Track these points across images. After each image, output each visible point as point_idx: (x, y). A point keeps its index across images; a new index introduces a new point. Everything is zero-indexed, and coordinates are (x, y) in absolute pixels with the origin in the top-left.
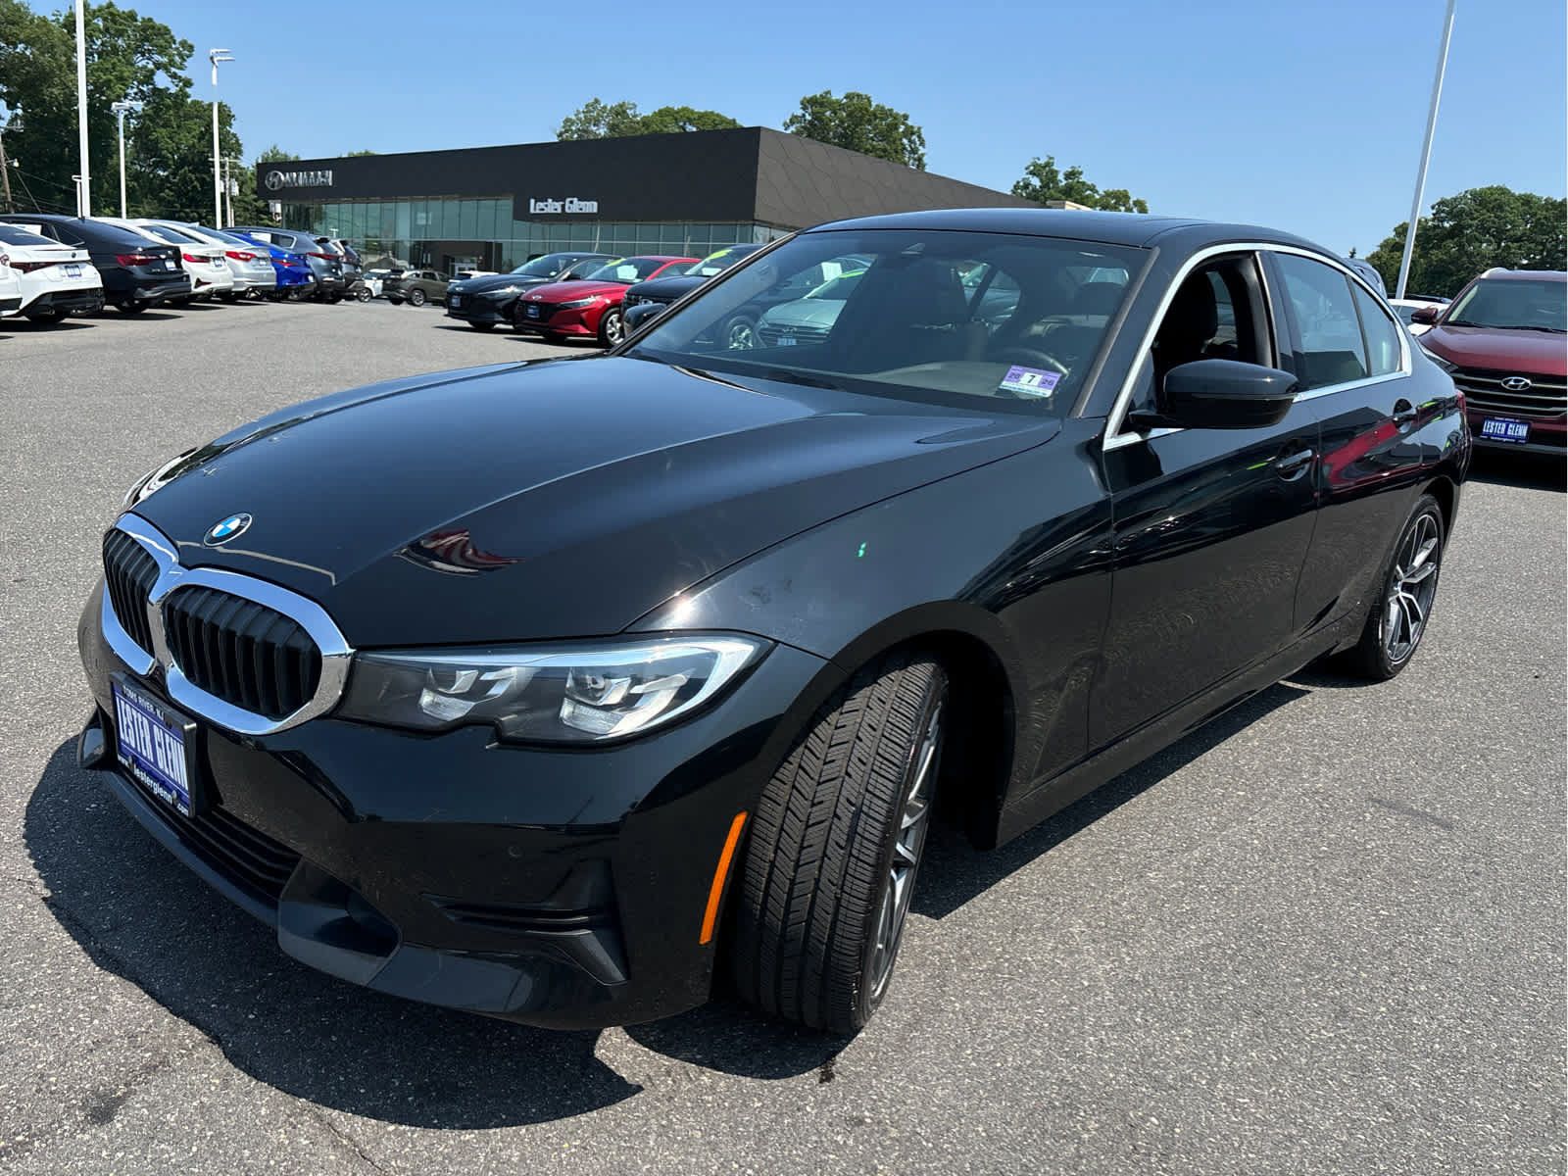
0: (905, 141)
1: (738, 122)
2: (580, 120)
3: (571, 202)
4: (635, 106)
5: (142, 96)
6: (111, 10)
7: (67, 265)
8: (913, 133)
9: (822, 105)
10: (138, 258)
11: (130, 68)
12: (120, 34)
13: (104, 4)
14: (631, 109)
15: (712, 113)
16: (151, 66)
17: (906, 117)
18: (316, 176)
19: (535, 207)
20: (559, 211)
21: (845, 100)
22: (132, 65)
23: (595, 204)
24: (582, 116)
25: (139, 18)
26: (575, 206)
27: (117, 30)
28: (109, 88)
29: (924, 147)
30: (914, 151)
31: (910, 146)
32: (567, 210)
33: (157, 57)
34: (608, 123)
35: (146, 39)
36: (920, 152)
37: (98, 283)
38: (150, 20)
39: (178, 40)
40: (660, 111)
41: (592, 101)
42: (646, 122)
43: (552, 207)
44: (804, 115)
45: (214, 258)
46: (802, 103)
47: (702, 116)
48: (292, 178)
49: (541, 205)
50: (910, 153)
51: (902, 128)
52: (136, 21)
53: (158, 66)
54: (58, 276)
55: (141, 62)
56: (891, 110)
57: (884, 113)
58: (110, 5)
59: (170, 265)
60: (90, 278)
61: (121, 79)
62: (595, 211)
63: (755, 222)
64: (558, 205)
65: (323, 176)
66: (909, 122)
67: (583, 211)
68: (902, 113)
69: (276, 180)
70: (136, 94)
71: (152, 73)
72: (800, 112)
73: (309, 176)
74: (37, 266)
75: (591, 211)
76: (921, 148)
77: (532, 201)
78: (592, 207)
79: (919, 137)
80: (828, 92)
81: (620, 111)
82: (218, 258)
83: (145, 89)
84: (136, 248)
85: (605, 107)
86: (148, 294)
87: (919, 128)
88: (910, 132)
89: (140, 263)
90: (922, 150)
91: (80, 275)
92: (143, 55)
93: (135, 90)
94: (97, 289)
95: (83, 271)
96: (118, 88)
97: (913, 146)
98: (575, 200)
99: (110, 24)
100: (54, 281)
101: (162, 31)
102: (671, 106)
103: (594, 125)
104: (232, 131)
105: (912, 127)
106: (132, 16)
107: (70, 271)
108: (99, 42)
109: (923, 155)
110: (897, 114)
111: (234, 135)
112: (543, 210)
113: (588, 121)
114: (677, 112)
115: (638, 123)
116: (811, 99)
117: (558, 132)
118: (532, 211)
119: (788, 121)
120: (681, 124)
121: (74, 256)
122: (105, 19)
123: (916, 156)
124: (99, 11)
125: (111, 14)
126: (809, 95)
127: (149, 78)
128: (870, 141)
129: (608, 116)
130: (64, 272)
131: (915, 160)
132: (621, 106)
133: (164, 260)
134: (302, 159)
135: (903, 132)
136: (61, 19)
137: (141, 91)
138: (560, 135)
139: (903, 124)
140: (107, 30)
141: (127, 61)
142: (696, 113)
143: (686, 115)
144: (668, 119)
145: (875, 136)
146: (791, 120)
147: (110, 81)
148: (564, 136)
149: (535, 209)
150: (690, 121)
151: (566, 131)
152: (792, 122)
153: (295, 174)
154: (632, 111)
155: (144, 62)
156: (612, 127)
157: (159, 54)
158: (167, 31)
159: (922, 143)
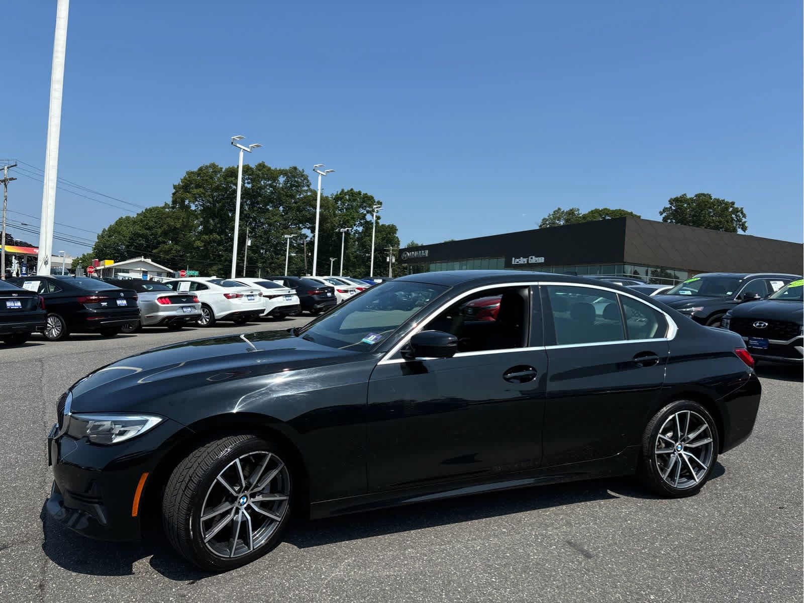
0: (734, 216)
1: (633, 213)
2: (550, 218)
3: (532, 258)
4: (578, 210)
5: (361, 224)
6: (352, 191)
7: (286, 296)
8: (738, 212)
9: (681, 201)
10: (317, 292)
11: (357, 214)
12: (355, 200)
13: (349, 189)
14: (577, 211)
15: (620, 210)
16: (365, 212)
17: (733, 203)
18: (421, 253)
19: (514, 261)
20: (526, 263)
21: (695, 198)
22: (358, 212)
23: (543, 258)
24: (551, 216)
25: (362, 194)
26: (534, 260)
27: (354, 199)
28: (348, 222)
29: (745, 218)
30: (740, 220)
31: (737, 219)
32: (530, 262)
33: (368, 209)
34: (565, 219)
35: (364, 202)
36: (743, 221)
37: (298, 303)
38: (366, 194)
39: (376, 201)
40: (592, 211)
41: (557, 209)
42: (584, 217)
43: (522, 261)
44: (671, 207)
45: (351, 291)
46: (669, 201)
47: (613, 212)
48: (412, 254)
49: (518, 260)
50: (736, 221)
51: (731, 209)
52: (361, 195)
53: (368, 212)
54: (282, 300)
55: (362, 211)
56: (724, 200)
57: (719, 202)
58: (352, 190)
59: (329, 294)
60: (295, 300)
61: (353, 218)
62: (543, 261)
63: (625, 263)
64: (525, 260)
65: (424, 253)
66: (736, 206)
67: (537, 262)
68: (730, 201)
69: (406, 256)
70: (359, 224)
71: (365, 215)
72: (668, 206)
73: (418, 253)
74: (275, 296)
75: (541, 262)
76: (743, 218)
77: (513, 259)
78: (541, 260)
79: (742, 213)
80: (685, 195)
81: (571, 212)
82: (352, 291)
83: (362, 222)
84: (316, 288)
85: (563, 211)
86: (319, 306)
87: (742, 209)
88: (736, 211)
89: (317, 294)
90: (744, 220)
91: (291, 300)
92: (363, 208)
93: (359, 222)
94: (297, 305)
95: (292, 298)
96: (352, 222)
97: (738, 218)
98: (533, 257)
99: (351, 197)
100: (281, 302)
101: (371, 198)
102: (598, 208)
103: (558, 220)
104: (396, 236)
105: (737, 208)
106: (359, 193)
107: (287, 298)
108: (346, 204)
109: (745, 222)
110: (727, 202)
111: (397, 237)
112: (518, 262)
113: (555, 218)
114: (600, 211)
115: (581, 217)
116: (675, 199)
117: (539, 225)
118: (513, 263)
119: (662, 211)
120: (603, 216)
121: (289, 292)
122: (349, 195)
123: (741, 223)
124: (347, 192)
125: (352, 193)
126: (674, 197)
127: (364, 216)
128: (711, 217)
129: (565, 215)
130: (285, 298)
131: (740, 225)
132: (571, 210)
133: (327, 292)
134: (424, 245)
135: (731, 211)
136: (334, 197)
137: (361, 223)
138: (541, 226)
139: (731, 207)
140: (350, 200)
141: (356, 211)
142: (611, 211)
143: (606, 212)
144: (596, 215)
145: (714, 214)
146: (663, 210)
147: (349, 219)
148: (543, 227)
149: (514, 262)
150: (607, 214)
151: (544, 224)
152: (664, 211)
153: (413, 253)
154: (577, 212)
155: (363, 211)
156: (567, 221)
157: (368, 207)
158: (372, 198)
159: (744, 216)
